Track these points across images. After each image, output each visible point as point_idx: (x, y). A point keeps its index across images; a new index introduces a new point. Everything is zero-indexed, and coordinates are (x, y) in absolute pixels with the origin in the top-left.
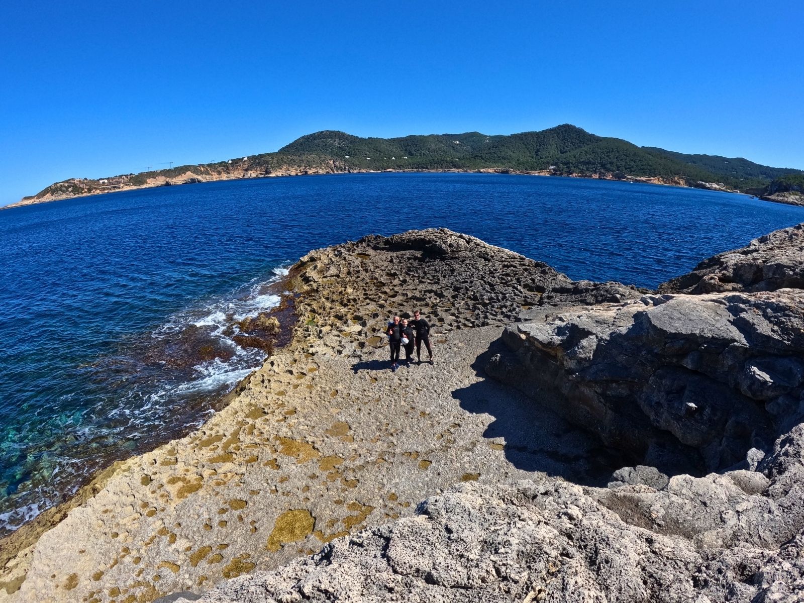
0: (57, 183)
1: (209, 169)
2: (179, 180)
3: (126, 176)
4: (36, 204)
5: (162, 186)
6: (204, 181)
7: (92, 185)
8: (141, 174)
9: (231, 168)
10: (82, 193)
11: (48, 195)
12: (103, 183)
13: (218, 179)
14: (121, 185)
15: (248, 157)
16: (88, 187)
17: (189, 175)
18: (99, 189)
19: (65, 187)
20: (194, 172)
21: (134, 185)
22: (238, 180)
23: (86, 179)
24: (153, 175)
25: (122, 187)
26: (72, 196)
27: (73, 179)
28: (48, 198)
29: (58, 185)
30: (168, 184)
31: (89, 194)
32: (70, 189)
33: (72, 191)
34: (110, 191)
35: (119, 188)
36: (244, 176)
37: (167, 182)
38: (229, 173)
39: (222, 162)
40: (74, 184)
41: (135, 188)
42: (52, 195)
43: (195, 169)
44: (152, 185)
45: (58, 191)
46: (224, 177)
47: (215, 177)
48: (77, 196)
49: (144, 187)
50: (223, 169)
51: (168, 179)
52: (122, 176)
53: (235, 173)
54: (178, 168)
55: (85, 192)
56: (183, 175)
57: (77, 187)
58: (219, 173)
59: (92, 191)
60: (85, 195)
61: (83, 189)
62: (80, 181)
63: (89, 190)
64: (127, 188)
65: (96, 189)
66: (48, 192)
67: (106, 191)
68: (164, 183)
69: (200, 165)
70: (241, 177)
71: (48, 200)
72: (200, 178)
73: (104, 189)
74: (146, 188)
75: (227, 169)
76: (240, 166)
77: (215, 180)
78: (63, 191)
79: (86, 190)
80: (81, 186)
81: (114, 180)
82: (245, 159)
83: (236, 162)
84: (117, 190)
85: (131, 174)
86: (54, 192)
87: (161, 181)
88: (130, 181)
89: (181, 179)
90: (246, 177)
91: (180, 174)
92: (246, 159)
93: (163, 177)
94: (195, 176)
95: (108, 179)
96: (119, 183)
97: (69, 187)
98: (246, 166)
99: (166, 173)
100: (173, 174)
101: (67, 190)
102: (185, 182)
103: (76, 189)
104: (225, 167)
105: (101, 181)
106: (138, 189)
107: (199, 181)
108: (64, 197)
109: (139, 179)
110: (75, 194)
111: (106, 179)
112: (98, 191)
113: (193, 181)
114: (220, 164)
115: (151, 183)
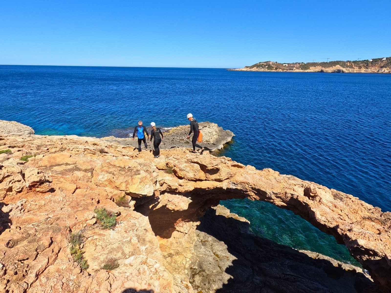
0: (261, 62)
1: (353, 64)
2: (330, 70)
3: (299, 63)
4: (248, 71)
5: (318, 72)
6: (346, 72)
7: (278, 66)
8: (308, 63)
9: (370, 65)
10: (272, 70)
11: (255, 68)
12: (285, 66)
13: (358, 72)
14: (294, 68)
15: (387, 58)
16: (276, 67)
17: (338, 67)
18: (281, 69)
19: (264, 65)
20: (342, 66)
21: (302, 69)
22: (374, 73)
23: (276, 62)
24: (314, 64)
25: (295, 70)
26: (266, 70)
27: (270, 61)
28: (255, 69)
29: (261, 64)
30: (322, 71)
31: (275, 71)
32: (267, 67)
33: (267, 68)
34: (287, 71)
35: (293, 70)
36: (378, 71)
37: (322, 70)
38: (367, 68)
39: (365, 61)
40: (269, 64)
41: (301, 71)
42: (257, 68)
43: (343, 64)
44: (312, 71)
45: (260, 66)
46: (363, 70)
47: (356, 70)
48: (269, 70)
49: (306, 71)
50: (364, 65)
51: (323, 68)
52: (297, 63)
53: (373, 68)
54: (332, 62)
55: (274, 69)
56: (334, 67)
57: (270, 66)
58: (360, 68)
59: (278, 70)
60: (273, 71)
61: (273, 68)
62: (273, 63)
63: (276, 69)
64: (297, 71)
65: (280, 68)
66: (255, 66)
67: (285, 71)
68: (320, 70)
69: (348, 61)
70: (376, 71)
71: (254, 70)
72: (344, 70)
73: (284, 69)
74: (308, 72)
75: (367, 65)
76: (378, 64)
77: (355, 72)
78: (263, 67)
79: (274, 68)
80: (272, 66)
81: (292, 65)
82: (383, 59)
83: (375, 61)
84: (291, 71)
85: (302, 63)
86: (258, 67)
87: (318, 69)
88: (300, 67)
89: (331, 69)
90: (380, 72)
91: (332, 66)
92: (385, 59)
93: (321, 67)
94: (341, 68)
95: (288, 64)
96: (293, 67)
97: (266, 65)
98: (382, 65)
99: (324, 64)
100: (328, 66)
101: (265, 67)
102: (334, 71)
103: (270, 67)
104: (366, 63)
105: (284, 65)
106: (303, 72)
107: (343, 72)
108: (262, 70)
109: (305, 66)
110: (268, 70)
111: (287, 64)
112: (281, 70)
113: (339, 71)
114: (363, 62)
115: (312, 69)
